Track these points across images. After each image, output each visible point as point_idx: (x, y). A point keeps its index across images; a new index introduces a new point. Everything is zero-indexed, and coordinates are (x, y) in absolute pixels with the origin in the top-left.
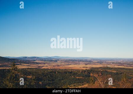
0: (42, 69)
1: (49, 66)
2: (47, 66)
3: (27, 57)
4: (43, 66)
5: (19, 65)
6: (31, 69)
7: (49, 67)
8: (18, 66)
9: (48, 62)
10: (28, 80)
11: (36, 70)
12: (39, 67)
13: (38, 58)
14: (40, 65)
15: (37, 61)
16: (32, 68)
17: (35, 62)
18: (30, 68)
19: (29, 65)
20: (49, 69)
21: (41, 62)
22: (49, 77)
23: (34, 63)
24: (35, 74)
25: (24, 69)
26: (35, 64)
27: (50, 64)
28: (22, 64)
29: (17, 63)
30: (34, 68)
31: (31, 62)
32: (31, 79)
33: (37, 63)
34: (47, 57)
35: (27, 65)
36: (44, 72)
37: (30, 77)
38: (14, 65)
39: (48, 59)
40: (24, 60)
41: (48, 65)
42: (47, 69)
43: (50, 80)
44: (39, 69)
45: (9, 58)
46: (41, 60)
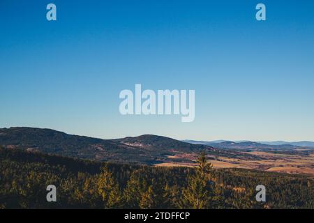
0: (269, 172)
1: (288, 165)
2: (282, 166)
3: (230, 142)
4: (270, 166)
5: (213, 159)
6: (241, 170)
7: (287, 169)
8: (212, 161)
9: (285, 155)
10: (236, 196)
11: (254, 174)
12: (261, 166)
13: (257, 144)
14: (262, 162)
15: (255, 153)
16: (244, 168)
17: (251, 155)
18: (239, 169)
19: (236, 160)
20: (287, 174)
21: (265, 154)
22: (287, 194)
23: (248, 157)
24: (250, 183)
25: (225, 169)
26: (249, 159)
27: (290, 161)
28: (220, 158)
29: (210, 154)
30: (249, 170)
31: (241, 154)
32: (243, 195)
33: (255, 157)
34: (281, 144)
35: (232, 160)
36: (275, 179)
37: (240, 189)
38: (204, 160)
39: (285, 149)
40: (224, 150)
41: (284, 164)
42: (283, 174)
43: (292, 201)
44: (262, 172)
45: (191, 144)
46: (264, 150)
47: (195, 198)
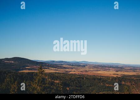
0: (70, 74)
1: (77, 71)
2: (75, 71)
3: (54, 61)
4: (70, 71)
5: (46, 68)
6: (58, 73)
7: (77, 73)
9: (76, 67)
10: (55, 85)
11: (63, 75)
12: (67, 71)
13: (65, 62)
14: (67, 70)
15: (64, 66)
16: (60, 72)
18: (57, 73)
19: (56, 69)
20: (76, 75)
21: (68, 66)
22: (76, 83)
23: (61, 68)
24: (62, 79)
25: (51, 73)
26: (62, 68)
27: (78, 69)
28: (50, 68)
29: (45, 66)
30: (61, 73)
31: (59, 66)
32: (58, 84)
33: (65, 68)
34: (75, 62)
35: (55, 69)
36: (72, 77)
37: (57, 82)
38: (41, 68)
39: (76, 64)
40: (52, 64)
41: (75, 70)
42: (75, 75)
43: (78, 86)
44: (67, 74)
45: (37, 62)
46: (68, 65)
47: (38, 86)
